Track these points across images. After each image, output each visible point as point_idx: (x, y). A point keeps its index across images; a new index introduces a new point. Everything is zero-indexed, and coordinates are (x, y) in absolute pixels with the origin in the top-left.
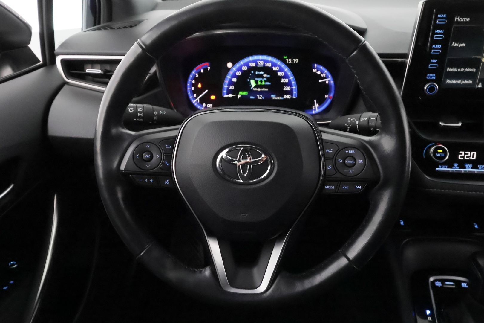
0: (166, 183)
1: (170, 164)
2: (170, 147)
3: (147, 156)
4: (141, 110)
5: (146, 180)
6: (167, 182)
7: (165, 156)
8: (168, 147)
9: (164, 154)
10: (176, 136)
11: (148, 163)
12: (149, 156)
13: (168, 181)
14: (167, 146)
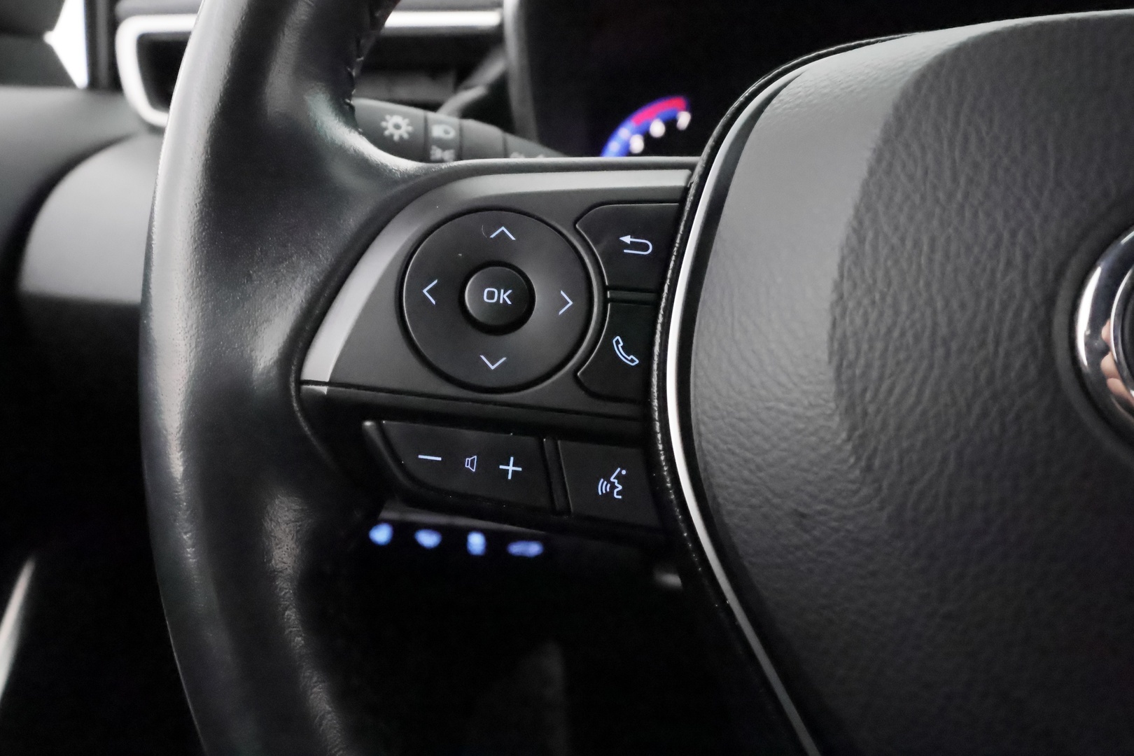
0: (603, 487)
1: (647, 357)
2: (646, 247)
3: (491, 295)
4: (447, 132)
5: (470, 463)
6: (611, 485)
7: (612, 300)
8: (633, 246)
9: (604, 289)
10: (686, 190)
11: (493, 339)
12: (504, 296)
13: (619, 477)
14: (627, 239)
